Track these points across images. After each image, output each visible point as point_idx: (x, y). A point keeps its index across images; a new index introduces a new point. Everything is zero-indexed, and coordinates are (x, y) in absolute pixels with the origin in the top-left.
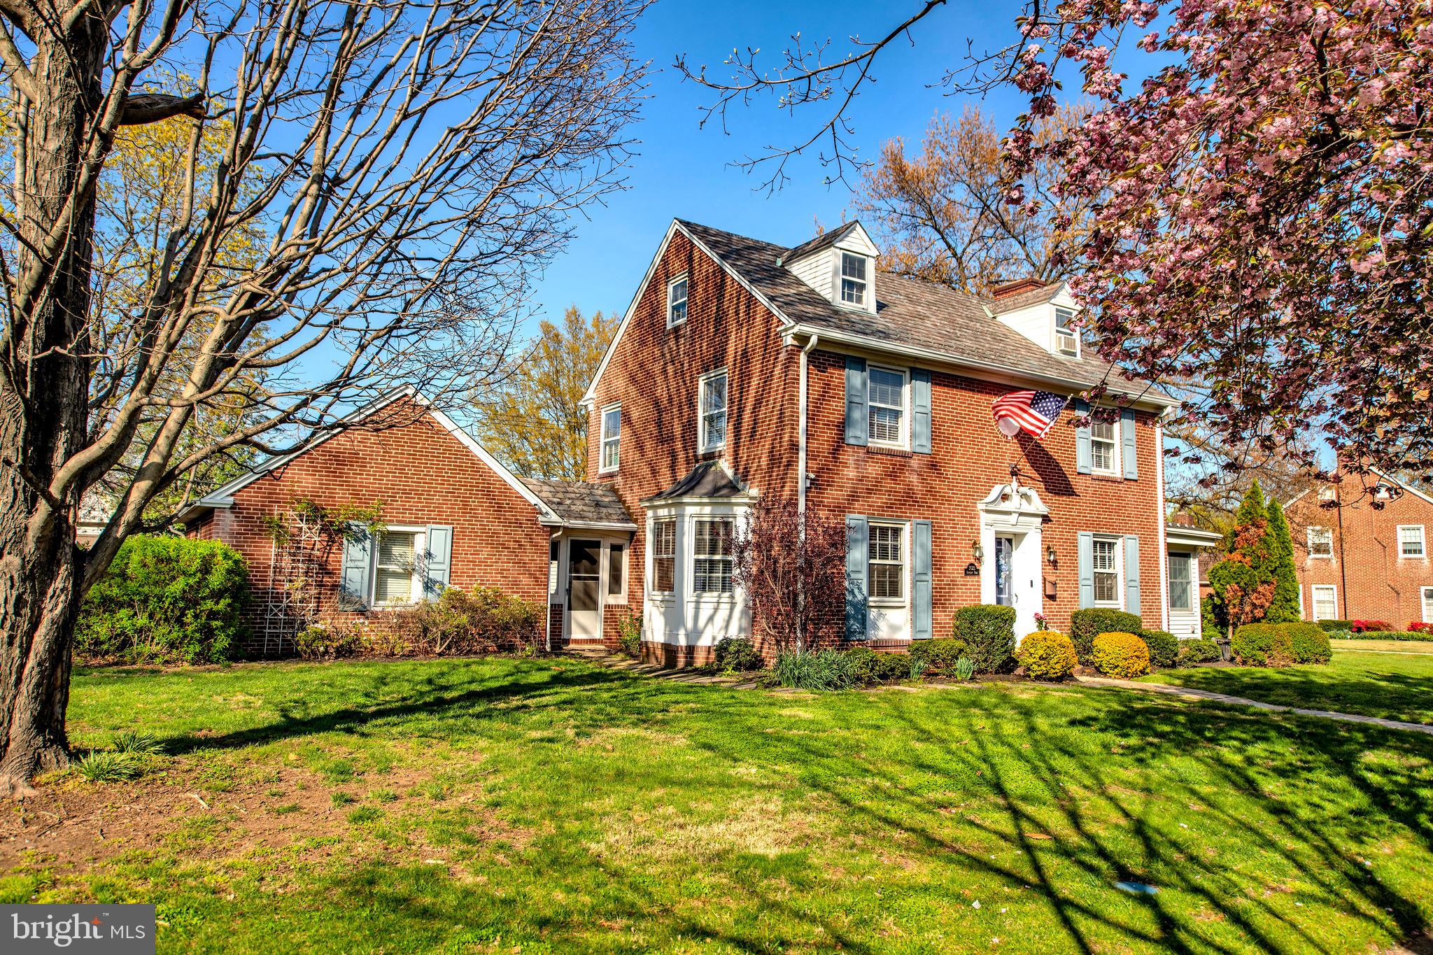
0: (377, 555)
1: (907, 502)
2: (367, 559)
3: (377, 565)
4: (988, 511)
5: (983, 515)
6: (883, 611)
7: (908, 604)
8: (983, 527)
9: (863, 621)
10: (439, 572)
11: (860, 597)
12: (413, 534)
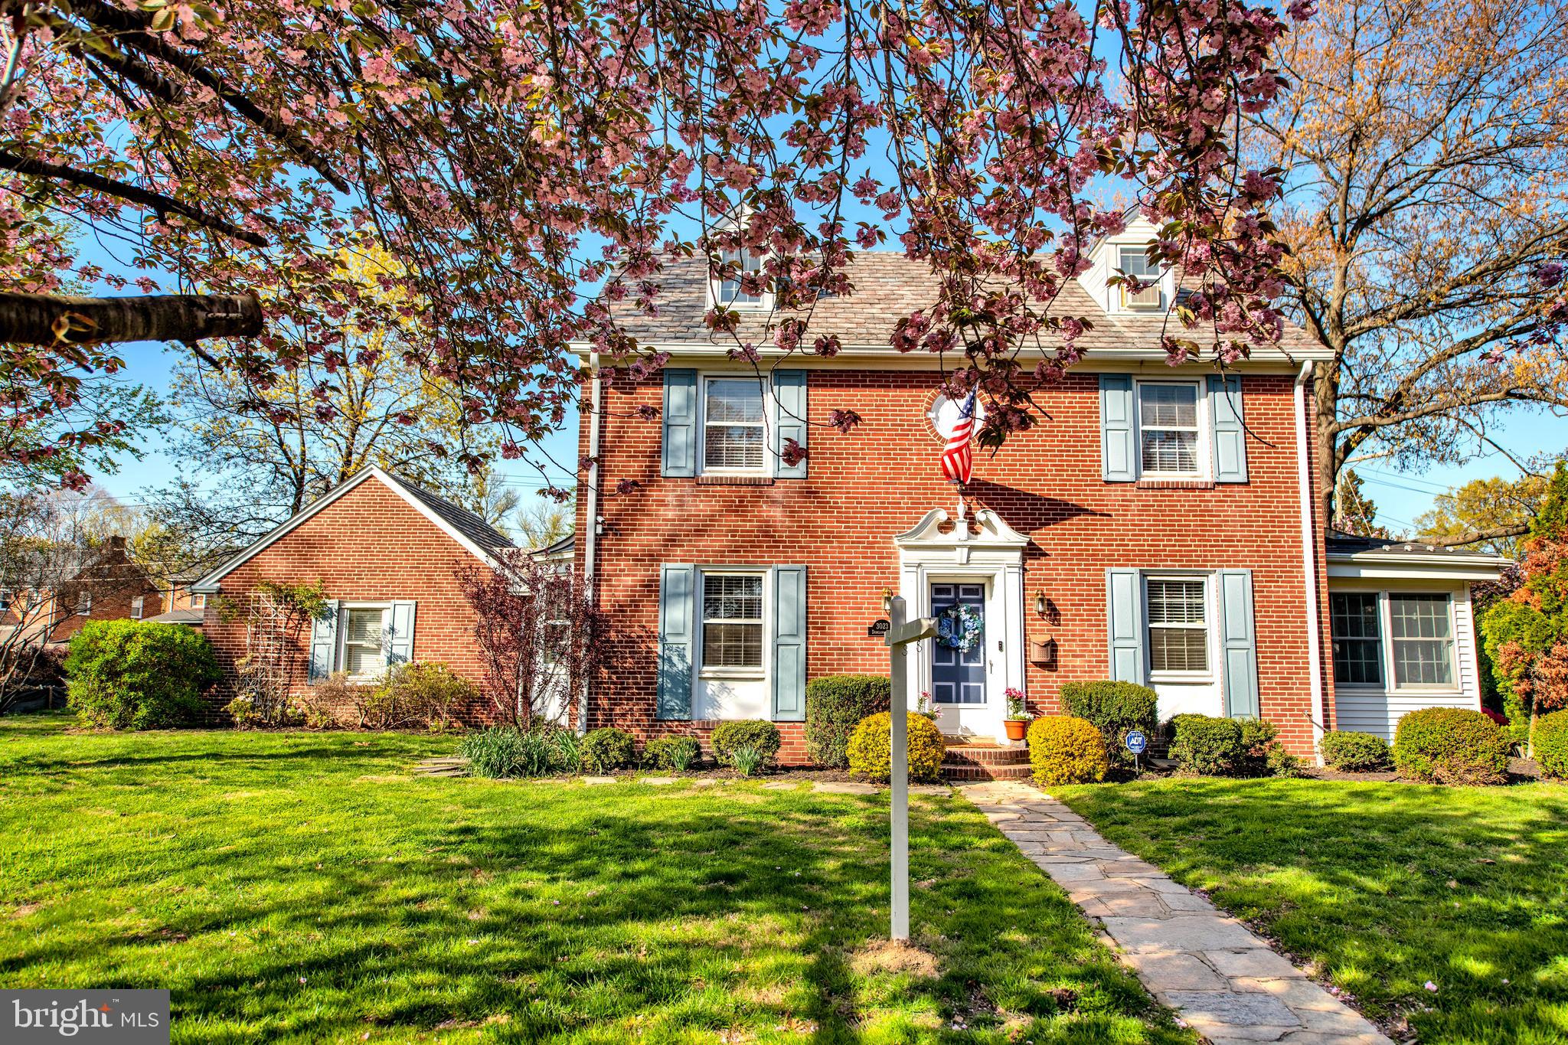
0: (345, 632)
1: (768, 540)
2: (334, 635)
3: (345, 641)
4: (908, 548)
5: (902, 553)
6: (729, 684)
7: (768, 676)
8: (902, 569)
9: (687, 697)
10: (402, 646)
11: (680, 666)
12: (380, 610)
